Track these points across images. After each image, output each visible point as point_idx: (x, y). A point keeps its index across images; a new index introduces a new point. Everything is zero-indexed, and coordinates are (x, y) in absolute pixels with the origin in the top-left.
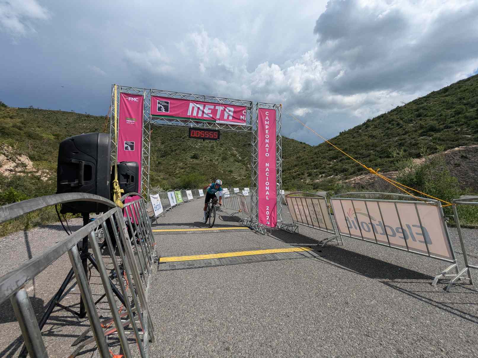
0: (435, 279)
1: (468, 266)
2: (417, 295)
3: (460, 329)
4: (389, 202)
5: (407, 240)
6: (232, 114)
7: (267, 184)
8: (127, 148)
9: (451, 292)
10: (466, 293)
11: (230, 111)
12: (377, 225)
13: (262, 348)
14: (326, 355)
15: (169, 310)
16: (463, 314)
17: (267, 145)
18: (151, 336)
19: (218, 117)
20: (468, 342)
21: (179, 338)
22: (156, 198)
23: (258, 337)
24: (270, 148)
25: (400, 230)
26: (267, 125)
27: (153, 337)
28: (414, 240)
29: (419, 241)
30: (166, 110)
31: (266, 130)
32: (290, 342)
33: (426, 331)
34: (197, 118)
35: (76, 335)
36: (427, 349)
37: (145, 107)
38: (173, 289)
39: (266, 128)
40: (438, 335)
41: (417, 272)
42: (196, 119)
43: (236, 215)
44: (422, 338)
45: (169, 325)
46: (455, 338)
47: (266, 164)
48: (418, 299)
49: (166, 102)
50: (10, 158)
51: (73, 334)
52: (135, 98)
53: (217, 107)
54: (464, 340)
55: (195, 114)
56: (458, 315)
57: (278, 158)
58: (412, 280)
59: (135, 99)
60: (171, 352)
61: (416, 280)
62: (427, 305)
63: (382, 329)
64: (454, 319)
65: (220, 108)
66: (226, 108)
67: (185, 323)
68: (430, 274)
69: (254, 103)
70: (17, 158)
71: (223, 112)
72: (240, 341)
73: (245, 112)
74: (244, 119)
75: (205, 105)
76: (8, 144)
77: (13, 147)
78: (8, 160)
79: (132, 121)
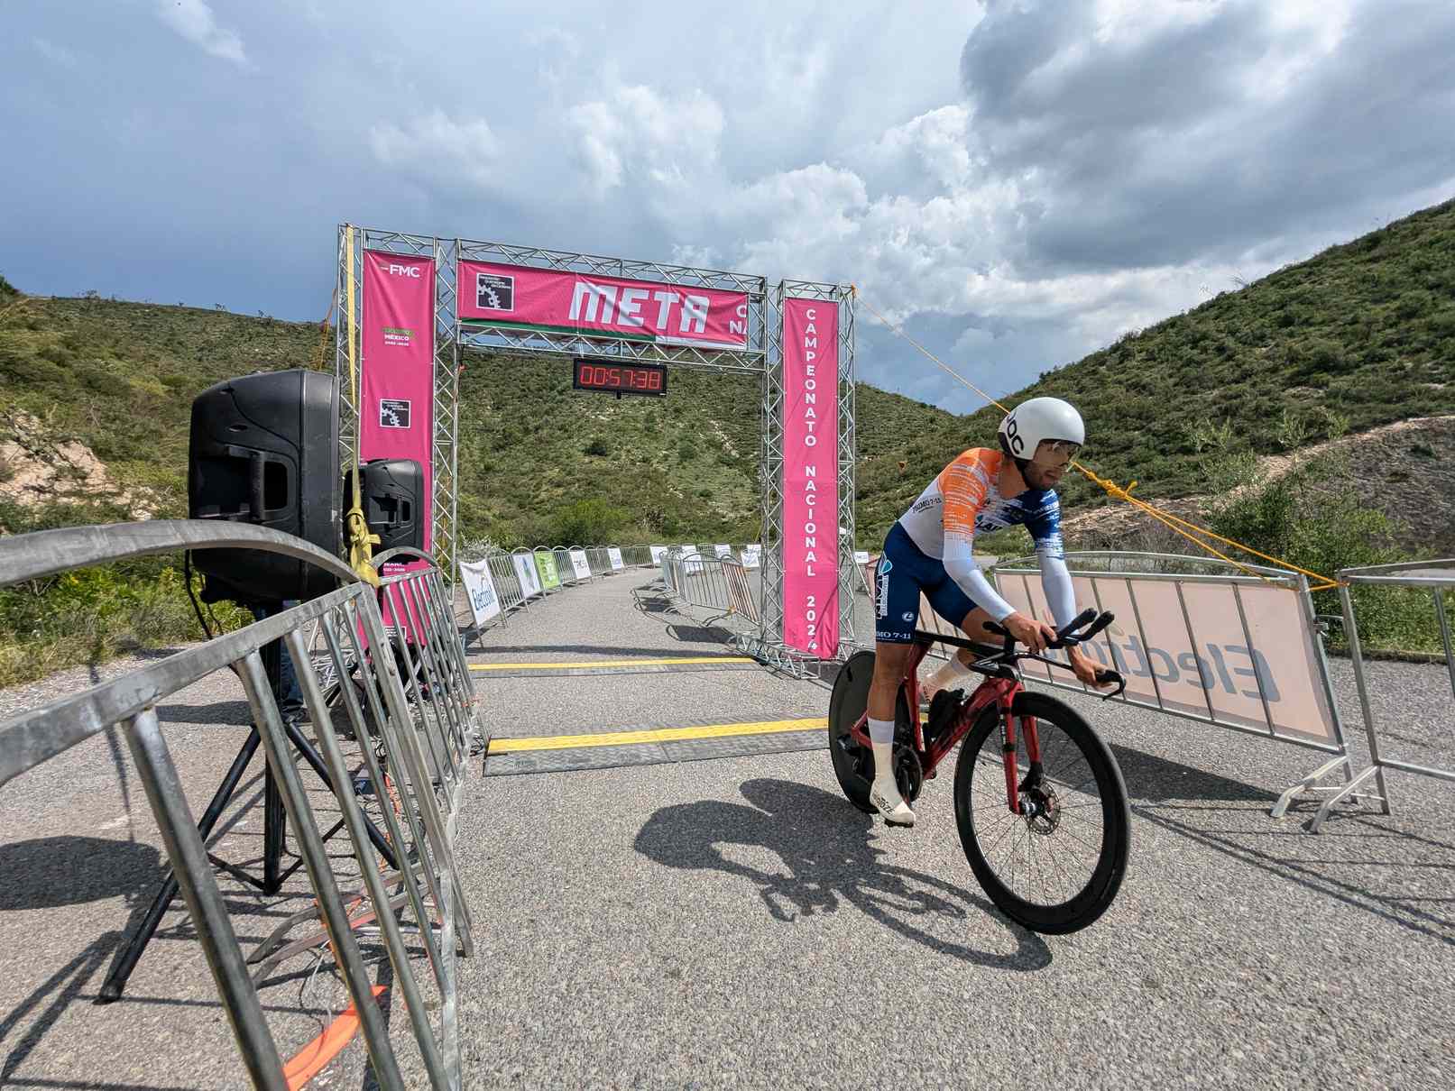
0: (1281, 799)
1: (1377, 763)
2: (1226, 842)
3: (1331, 928)
4: (1160, 579)
5: (1210, 691)
6: (703, 315)
7: (810, 528)
8: (387, 420)
9: (1324, 834)
10: (1365, 836)
11: (697, 307)
12: (1125, 647)
13: (772, 972)
14: (946, 990)
15: (513, 876)
16: (1346, 892)
17: (810, 412)
18: (464, 939)
19: (662, 323)
20: (1346, 959)
21: (542, 946)
22: (477, 572)
23: (761, 946)
24: (818, 421)
25: (1192, 662)
26: (811, 349)
27: (470, 944)
28: (1230, 689)
29: (1244, 692)
30: (505, 303)
31: (809, 367)
32: (851, 958)
33: (1234, 933)
34: (596, 328)
35: (257, 938)
36: (1228, 975)
37: (441, 293)
38: (527, 823)
39: (808, 358)
40: (1267, 943)
41: (1233, 782)
42: (594, 330)
43: (719, 623)
44: (1220, 949)
45: (515, 916)
46: (1312, 949)
47: (808, 469)
48: (1226, 852)
49: (502, 279)
50: (37, 453)
51: (248, 934)
52: (408, 268)
53: (658, 296)
54: (1337, 953)
55: (591, 316)
56: (1329, 893)
57: (844, 453)
58: (1216, 801)
59: (410, 271)
60: (519, 981)
61: (1229, 803)
62: (1248, 867)
63: (1112, 926)
64: (1320, 902)
65: (667, 299)
66: (685, 296)
67: (559, 909)
68: (1270, 787)
69: (773, 282)
70: (57, 452)
71: (676, 309)
72: (711, 955)
73: (742, 311)
74: (740, 332)
75: (623, 287)
76: (27, 408)
77: (42, 417)
78: (31, 457)
79: (400, 338)
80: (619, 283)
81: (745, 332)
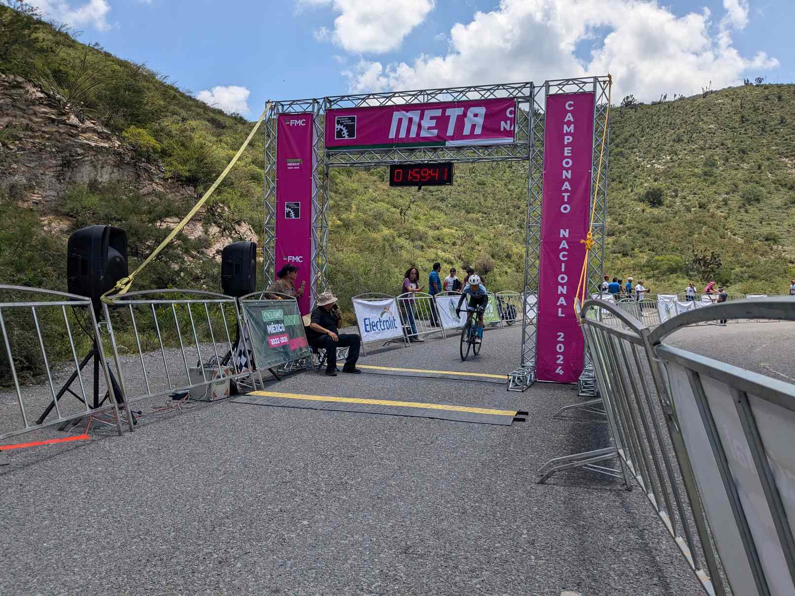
6: (480, 121)
7: (563, 279)
8: (288, 214)
11: (476, 115)
17: (567, 186)
19: (450, 132)
22: (378, 307)
24: (573, 192)
26: (568, 134)
30: (351, 133)
31: (566, 149)
34: (406, 141)
39: (566, 142)
42: (404, 143)
47: (562, 231)
53: (449, 112)
55: (403, 134)
65: (454, 113)
66: (467, 109)
73: (511, 113)
74: (508, 129)
75: (424, 110)
76: (223, 202)
77: (229, 207)
78: (222, 233)
79: (295, 164)
80: (422, 108)
81: (512, 129)
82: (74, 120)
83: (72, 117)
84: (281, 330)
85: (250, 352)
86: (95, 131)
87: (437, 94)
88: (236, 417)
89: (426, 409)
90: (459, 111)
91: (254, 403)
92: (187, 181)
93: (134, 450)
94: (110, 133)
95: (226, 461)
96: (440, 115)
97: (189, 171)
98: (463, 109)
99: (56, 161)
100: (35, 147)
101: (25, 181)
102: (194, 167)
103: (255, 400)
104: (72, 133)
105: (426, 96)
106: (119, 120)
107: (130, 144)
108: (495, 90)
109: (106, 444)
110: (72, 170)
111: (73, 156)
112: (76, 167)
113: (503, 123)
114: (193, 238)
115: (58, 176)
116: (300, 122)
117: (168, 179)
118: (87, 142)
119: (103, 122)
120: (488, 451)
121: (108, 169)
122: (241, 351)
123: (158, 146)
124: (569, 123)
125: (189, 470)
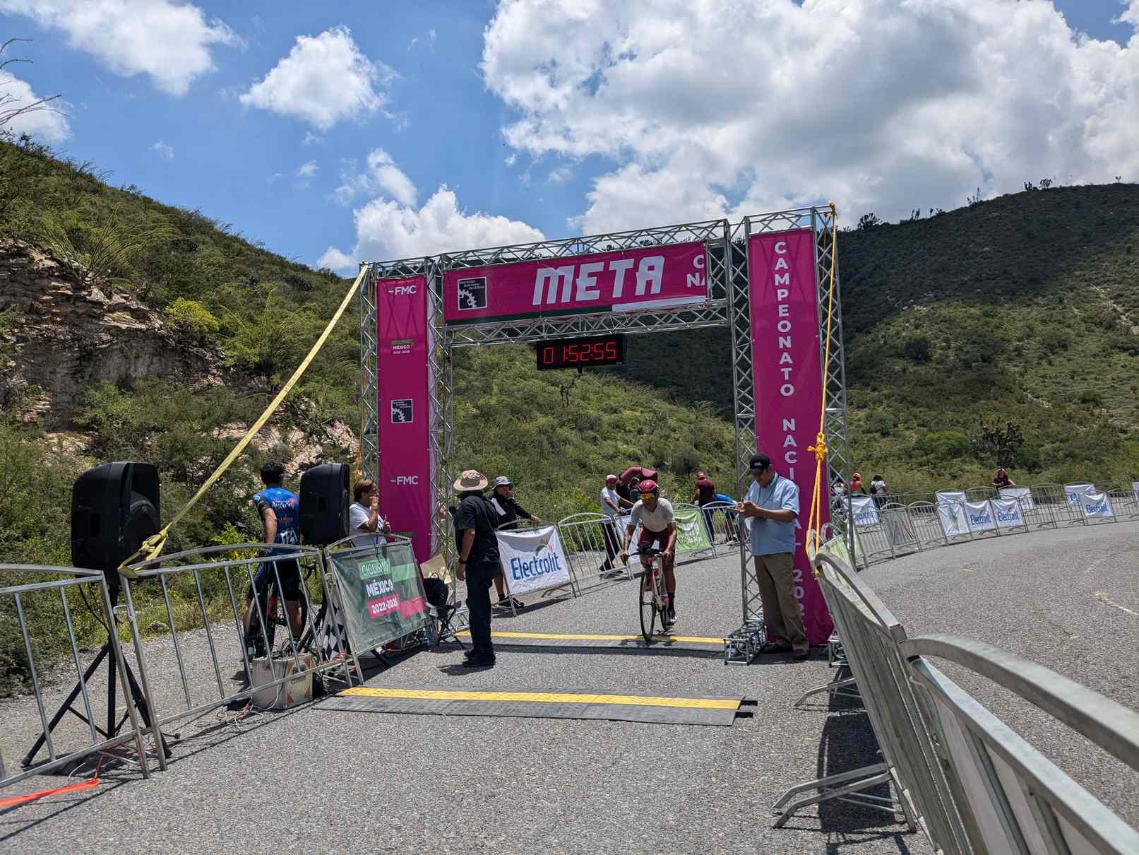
6: (657, 276)
8: (396, 417)
11: (651, 268)
17: (786, 358)
19: (617, 292)
24: (796, 367)
26: (782, 286)
30: (480, 302)
31: (781, 307)
39: (780, 297)
42: (554, 311)
49: (477, 281)
52: (407, 286)
53: (614, 265)
55: (552, 298)
65: (621, 267)
71: (631, 274)
73: (700, 262)
74: (698, 284)
75: (580, 264)
76: (309, 396)
77: (317, 402)
78: (308, 439)
79: (404, 347)
80: (576, 262)
81: (703, 283)
82: (97, 294)
83: (95, 290)
84: (388, 590)
85: (341, 628)
86: (125, 308)
87: (596, 242)
88: (322, 736)
89: (603, 705)
90: (630, 263)
91: (349, 708)
92: (255, 369)
93: (164, 802)
94: (147, 309)
95: (302, 815)
96: (601, 269)
97: (260, 355)
98: (632, 260)
99: (72, 352)
100: (41, 335)
101: (26, 384)
102: (266, 350)
103: (350, 703)
104: (94, 313)
105: (581, 246)
106: (161, 291)
107: (176, 322)
108: (676, 232)
109: (123, 795)
110: (95, 365)
111: (96, 344)
112: (100, 360)
113: (689, 276)
114: (266, 448)
115: (75, 374)
116: (409, 290)
117: (229, 368)
118: (116, 324)
119: (138, 295)
120: (698, 774)
121: (146, 359)
122: (329, 626)
123: (216, 324)
124: (782, 272)
125: (245, 835)
